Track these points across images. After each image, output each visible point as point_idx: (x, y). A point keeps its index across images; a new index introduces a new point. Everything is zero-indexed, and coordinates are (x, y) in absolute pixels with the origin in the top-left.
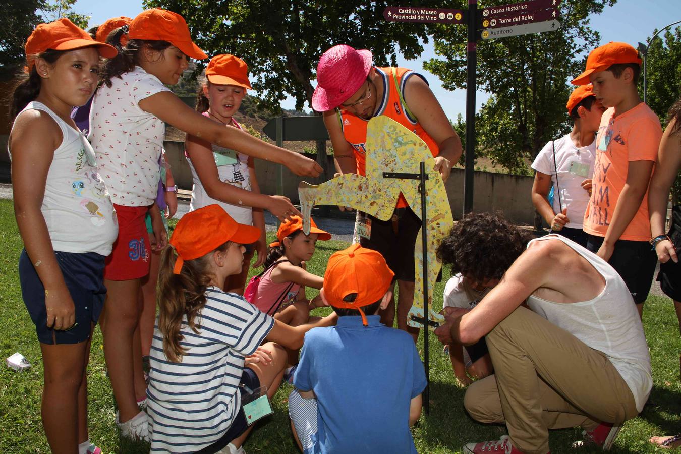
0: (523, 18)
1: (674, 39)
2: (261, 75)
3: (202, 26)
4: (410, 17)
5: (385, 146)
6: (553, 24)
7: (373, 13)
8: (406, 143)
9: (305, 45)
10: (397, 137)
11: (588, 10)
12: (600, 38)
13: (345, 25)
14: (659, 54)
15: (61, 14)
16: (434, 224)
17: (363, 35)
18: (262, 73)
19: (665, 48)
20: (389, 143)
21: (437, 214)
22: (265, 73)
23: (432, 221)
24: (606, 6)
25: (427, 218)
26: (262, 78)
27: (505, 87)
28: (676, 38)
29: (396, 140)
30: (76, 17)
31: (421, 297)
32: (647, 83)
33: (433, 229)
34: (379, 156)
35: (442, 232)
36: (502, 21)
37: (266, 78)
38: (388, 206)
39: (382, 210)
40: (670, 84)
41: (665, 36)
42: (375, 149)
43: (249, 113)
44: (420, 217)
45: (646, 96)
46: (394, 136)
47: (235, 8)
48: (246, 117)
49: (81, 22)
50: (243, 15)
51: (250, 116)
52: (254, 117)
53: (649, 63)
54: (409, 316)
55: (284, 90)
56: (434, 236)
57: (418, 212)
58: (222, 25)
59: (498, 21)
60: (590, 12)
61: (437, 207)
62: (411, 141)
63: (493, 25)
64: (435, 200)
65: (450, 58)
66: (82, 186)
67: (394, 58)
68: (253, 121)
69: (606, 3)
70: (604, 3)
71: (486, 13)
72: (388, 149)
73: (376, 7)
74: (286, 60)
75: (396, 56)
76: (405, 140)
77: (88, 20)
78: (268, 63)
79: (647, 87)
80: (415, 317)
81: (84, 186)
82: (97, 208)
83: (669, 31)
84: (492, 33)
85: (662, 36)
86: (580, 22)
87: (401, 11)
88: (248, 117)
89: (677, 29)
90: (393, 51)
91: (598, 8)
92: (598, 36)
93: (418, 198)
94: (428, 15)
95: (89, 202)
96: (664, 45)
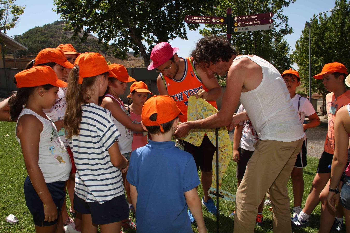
0: (255, 22)
1: (323, 20)
2: (116, 38)
3: (85, 14)
4: (198, 21)
5: (197, 111)
6: (270, 26)
7: (174, 7)
8: (208, 110)
9: (139, 22)
10: (204, 107)
11: (282, 5)
12: (288, 19)
13: (159, 12)
14: (317, 27)
15: (9, 6)
16: (223, 150)
17: (168, 18)
18: (116, 37)
19: (319, 24)
20: (199, 109)
21: (224, 145)
22: (118, 37)
23: (222, 148)
24: (291, 3)
25: (219, 146)
26: (116, 40)
27: (242, 44)
28: (324, 19)
29: (203, 108)
30: (17, 8)
31: (215, 183)
32: (311, 41)
33: (222, 152)
34: (194, 115)
35: (226, 153)
36: (244, 23)
37: (119, 40)
38: (199, 140)
39: (196, 141)
40: (322, 42)
41: (319, 18)
42: (192, 111)
43: (108, 53)
44: (215, 146)
45: (310, 48)
46: (202, 106)
47: (102, 4)
48: (106, 56)
49: (19, 10)
50: (106, 8)
51: (108, 55)
52: (110, 56)
53: (312, 31)
54: (209, 191)
55: (128, 46)
56: (223, 155)
57: (214, 143)
58: (96, 13)
59: (242, 24)
60: (283, 6)
61: (224, 141)
62: (211, 109)
63: (240, 25)
64: (223, 138)
65: (213, 29)
66: (54, 149)
67: (184, 30)
68: (110, 58)
69: (291, 2)
70: (290, 1)
71: (236, 19)
72: (199, 112)
73: (175, 4)
74: (129, 30)
75: (185, 29)
76: (207, 109)
77: (24, 9)
78: (119, 32)
79: (311, 43)
80: (212, 192)
81: (55, 148)
82: (61, 158)
83: (321, 15)
84: (239, 29)
85: (317, 18)
86: (278, 11)
87: (193, 18)
88: (107, 56)
89: (324, 15)
90: (184, 26)
91: (287, 4)
92: (287, 19)
93: (214, 137)
94: (207, 20)
95: (58, 156)
96: (319, 22)
